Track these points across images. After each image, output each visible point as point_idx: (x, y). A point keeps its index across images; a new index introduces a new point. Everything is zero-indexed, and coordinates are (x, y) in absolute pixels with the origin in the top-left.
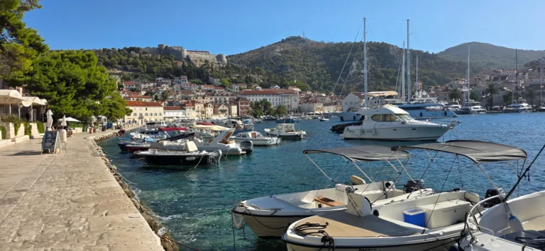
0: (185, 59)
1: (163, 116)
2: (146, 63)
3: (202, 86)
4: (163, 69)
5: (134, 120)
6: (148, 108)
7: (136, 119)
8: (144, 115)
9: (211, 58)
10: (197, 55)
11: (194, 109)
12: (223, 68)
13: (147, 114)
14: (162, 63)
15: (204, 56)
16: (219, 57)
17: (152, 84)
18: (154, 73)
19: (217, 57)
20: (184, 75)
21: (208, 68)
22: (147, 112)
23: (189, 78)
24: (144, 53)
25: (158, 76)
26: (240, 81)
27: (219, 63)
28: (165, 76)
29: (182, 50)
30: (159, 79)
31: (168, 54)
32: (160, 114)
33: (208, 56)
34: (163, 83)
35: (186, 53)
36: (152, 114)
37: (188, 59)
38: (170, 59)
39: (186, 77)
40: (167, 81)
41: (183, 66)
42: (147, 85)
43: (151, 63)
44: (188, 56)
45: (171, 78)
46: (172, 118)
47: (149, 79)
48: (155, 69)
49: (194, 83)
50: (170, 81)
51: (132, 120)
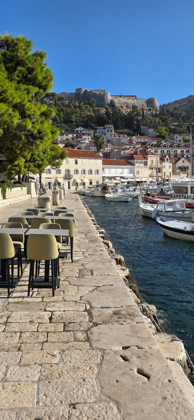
0: (108, 104)
1: (101, 175)
2: (62, 110)
3: (134, 138)
4: (83, 118)
5: (56, 180)
6: (79, 160)
7: (61, 180)
8: (72, 172)
9: (140, 103)
10: (123, 100)
11: (146, 164)
12: (156, 116)
13: (77, 172)
14: (82, 111)
15: (131, 101)
16: (150, 102)
17: (70, 136)
18: (72, 122)
19: (146, 102)
20: (109, 123)
21: (137, 115)
22: (77, 167)
23: (116, 128)
24: (60, 99)
25: (77, 127)
26: (181, 130)
27: (150, 110)
28: (86, 126)
29: (104, 94)
30: (79, 129)
31: (89, 100)
32: (97, 172)
33: (136, 101)
34: (84, 134)
35: (109, 98)
36: (84, 171)
37: (112, 104)
38: (90, 105)
39: (112, 126)
40: (89, 132)
41: (107, 113)
42: (65, 137)
43: (69, 110)
44: (112, 102)
45: (92, 128)
46: (114, 178)
47: (66, 130)
48: (74, 118)
49: (122, 133)
50: (92, 132)
51: (53, 181)
